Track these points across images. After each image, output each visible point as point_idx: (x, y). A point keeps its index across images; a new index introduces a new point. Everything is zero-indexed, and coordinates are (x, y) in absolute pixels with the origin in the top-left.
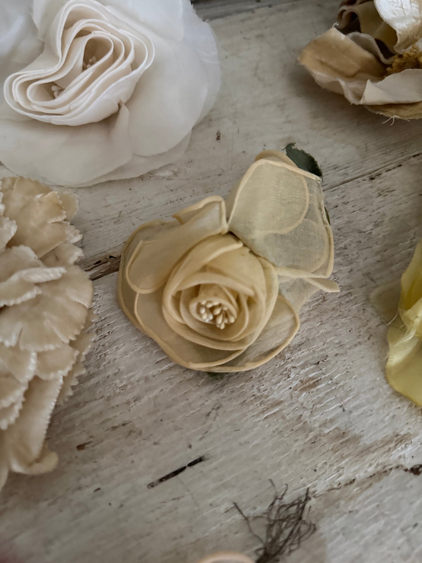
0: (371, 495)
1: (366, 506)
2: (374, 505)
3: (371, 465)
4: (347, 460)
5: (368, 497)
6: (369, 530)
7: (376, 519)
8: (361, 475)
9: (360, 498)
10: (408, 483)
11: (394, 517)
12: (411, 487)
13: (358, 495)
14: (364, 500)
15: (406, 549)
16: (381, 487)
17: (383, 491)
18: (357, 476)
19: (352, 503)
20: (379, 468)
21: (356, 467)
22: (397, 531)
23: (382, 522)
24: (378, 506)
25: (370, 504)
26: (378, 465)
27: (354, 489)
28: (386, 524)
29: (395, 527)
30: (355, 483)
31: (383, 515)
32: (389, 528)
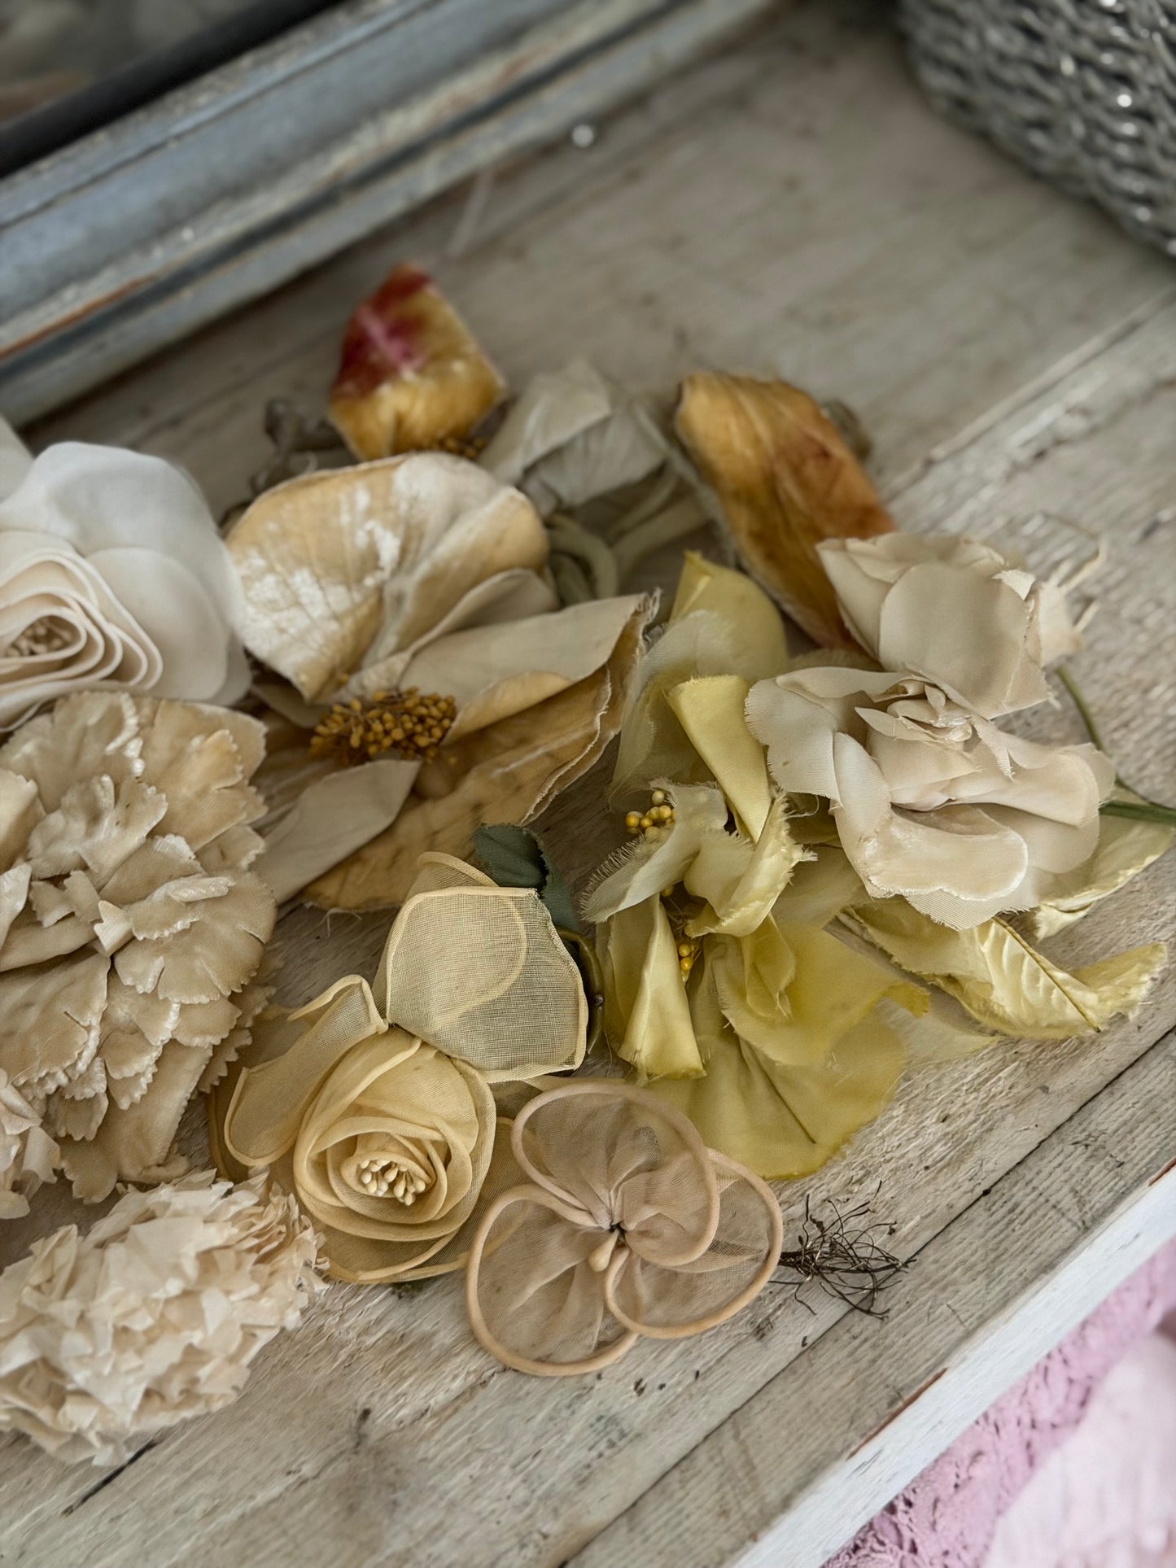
0: (458, 1425)
1: (448, 1445)
2: (464, 1439)
3: (455, 1377)
4: (411, 1380)
5: (451, 1431)
6: (455, 1480)
7: (467, 1462)
8: (441, 1397)
9: (437, 1436)
10: (521, 1388)
11: (499, 1450)
12: (528, 1394)
13: (433, 1431)
14: (445, 1436)
15: (521, 1494)
16: (475, 1408)
17: (479, 1413)
18: (432, 1402)
19: (423, 1446)
20: (472, 1378)
21: (429, 1388)
22: (505, 1470)
23: (479, 1463)
24: (470, 1439)
25: (455, 1440)
26: (469, 1373)
27: (427, 1425)
28: (484, 1466)
29: (502, 1465)
30: (429, 1414)
31: (479, 1450)
32: (491, 1468)
